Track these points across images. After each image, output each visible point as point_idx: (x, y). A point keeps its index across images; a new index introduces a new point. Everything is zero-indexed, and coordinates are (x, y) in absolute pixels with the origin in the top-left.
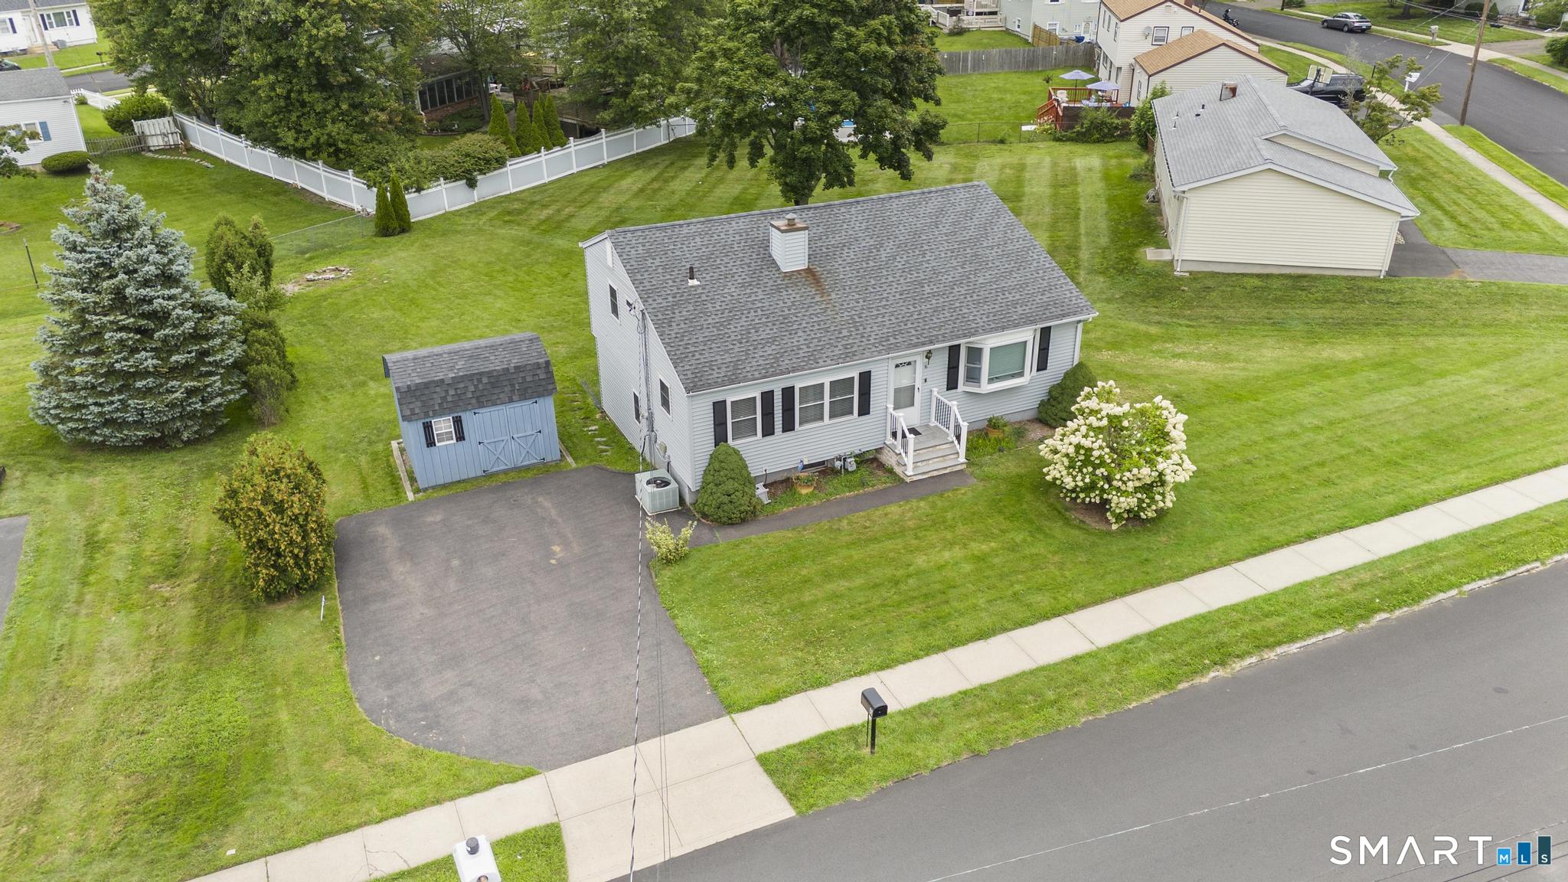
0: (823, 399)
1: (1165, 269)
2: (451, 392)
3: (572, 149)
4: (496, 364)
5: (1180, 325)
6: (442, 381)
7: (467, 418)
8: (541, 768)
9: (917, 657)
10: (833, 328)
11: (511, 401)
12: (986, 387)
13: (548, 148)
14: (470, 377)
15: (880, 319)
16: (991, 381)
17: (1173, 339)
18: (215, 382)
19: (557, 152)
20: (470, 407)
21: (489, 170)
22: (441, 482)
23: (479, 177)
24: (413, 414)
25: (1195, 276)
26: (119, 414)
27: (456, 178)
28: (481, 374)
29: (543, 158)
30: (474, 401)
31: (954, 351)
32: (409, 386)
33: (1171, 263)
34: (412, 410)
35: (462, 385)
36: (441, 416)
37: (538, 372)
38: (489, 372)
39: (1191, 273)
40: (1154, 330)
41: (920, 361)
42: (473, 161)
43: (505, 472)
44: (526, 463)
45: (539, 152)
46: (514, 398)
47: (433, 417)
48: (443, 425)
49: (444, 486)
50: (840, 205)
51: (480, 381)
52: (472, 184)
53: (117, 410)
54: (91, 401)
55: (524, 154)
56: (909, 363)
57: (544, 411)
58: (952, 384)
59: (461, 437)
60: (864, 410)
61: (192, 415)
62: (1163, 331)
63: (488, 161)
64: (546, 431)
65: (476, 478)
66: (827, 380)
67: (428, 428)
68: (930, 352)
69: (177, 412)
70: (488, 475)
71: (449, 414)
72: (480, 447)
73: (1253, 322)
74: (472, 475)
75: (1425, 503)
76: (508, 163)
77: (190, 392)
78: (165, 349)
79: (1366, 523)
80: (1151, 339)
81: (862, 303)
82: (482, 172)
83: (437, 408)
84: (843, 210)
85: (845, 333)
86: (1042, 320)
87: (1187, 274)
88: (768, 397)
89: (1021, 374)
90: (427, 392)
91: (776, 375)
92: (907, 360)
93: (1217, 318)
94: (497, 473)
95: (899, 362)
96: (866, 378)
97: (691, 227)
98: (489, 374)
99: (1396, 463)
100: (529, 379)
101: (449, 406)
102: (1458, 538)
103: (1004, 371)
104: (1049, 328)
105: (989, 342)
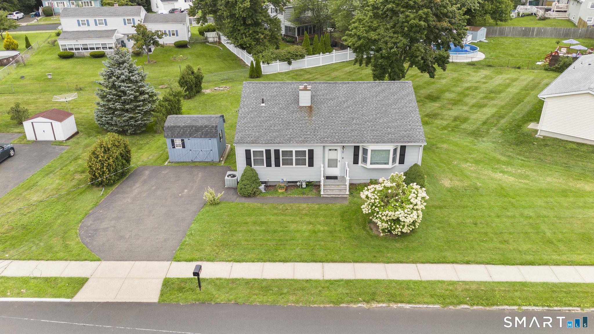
0: (292, 157)
1: (533, 133)
2: (182, 131)
3: (334, 54)
4: (199, 124)
5: (519, 159)
6: (180, 126)
7: (186, 140)
8: (103, 259)
9: (253, 262)
10: (305, 130)
11: (201, 137)
12: (369, 166)
13: (323, 53)
14: (189, 127)
15: (326, 130)
16: (371, 164)
17: (508, 164)
18: (139, 116)
19: (327, 55)
20: (187, 137)
21: (297, 59)
22: (177, 160)
23: (293, 61)
24: (168, 136)
25: (545, 138)
26: (110, 121)
27: (284, 60)
28: (193, 126)
29: (321, 57)
30: (188, 135)
31: (357, 148)
32: (168, 126)
33: (536, 131)
34: (168, 134)
35: (185, 129)
36: (177, 138)
37: (213, 129)
38: (196, 126)
39: (544, 137)
40: (504, 159)
41: (340, 150)
42: (291, 55)
43: (200, 162)
44: (206, 160)
45: (320, 54)
46: (203, 136)
47: (174, 138)
48: (178, 141)
49: (178, 162)
50: (340, 83)
51: (192, 128)
52: (290, 63)
53: (109, 120)
54: (104, 116)
55: (314, 54)
56: (336, 150)
57: (213, 143)
58: (356, 162)
59: (184, 147)
60: (311, 164)
61: (131, 125)
62: (508, 160)
63: (297, 56)
64: (213, 150)
65: (189, 162)
66: (294, 150)
67: (173, 141)
68: (343, 147)
69: (127, 123)
70: (193, 162)
71: (180, 138)
72: (191, 152)
73: (556, 164)
74: (188, 161)
75: (546, 264)
76: (306, 57)
77: (131, 118)
78: (124, 103)
79: (503, 264)
80: (498, 161)
81: (323, 123)
82: (294, 59)
83: (176, 135)
84: (340, 85)
85: (308, 133)
86: (402, 142)
87: (542, 137)
88: (268, 152)
89: (388, 163)
90: (174, 129)
91: (272, 144)
92: (335, 148)
93: (540, 159)
94: (196, 162)
95: (331, 148)
96: (311, 152)
97: (276, 84)
98: (196, 127)
99: (552, 243)
100: (209, 131)
101: (180, 135)
102: (543, 284)
103: (380, 161)
104: (405, 147)
105: (371, 147)
